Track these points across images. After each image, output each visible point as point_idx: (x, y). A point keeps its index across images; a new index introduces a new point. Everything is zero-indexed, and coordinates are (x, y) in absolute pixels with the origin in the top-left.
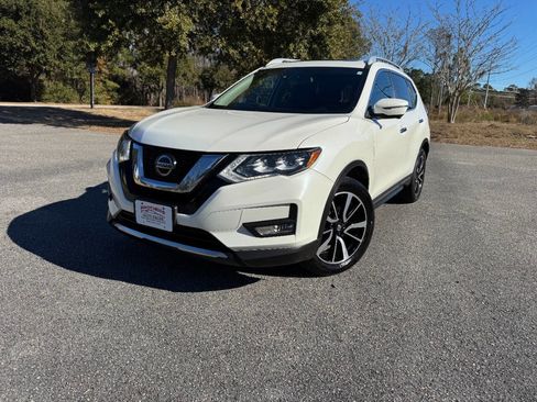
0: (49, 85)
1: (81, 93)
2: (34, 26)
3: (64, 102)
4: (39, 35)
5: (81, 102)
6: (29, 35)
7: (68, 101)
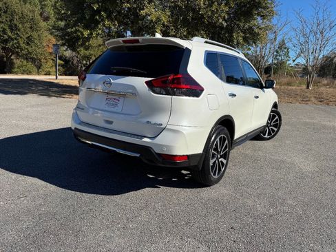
0: (17, 62)
1: (39, 67)
2: (10, 21)
3: (28, 74)
4: (13, 28)
5: (39, 73)
6: (6, 27)
7: (30, 73)
